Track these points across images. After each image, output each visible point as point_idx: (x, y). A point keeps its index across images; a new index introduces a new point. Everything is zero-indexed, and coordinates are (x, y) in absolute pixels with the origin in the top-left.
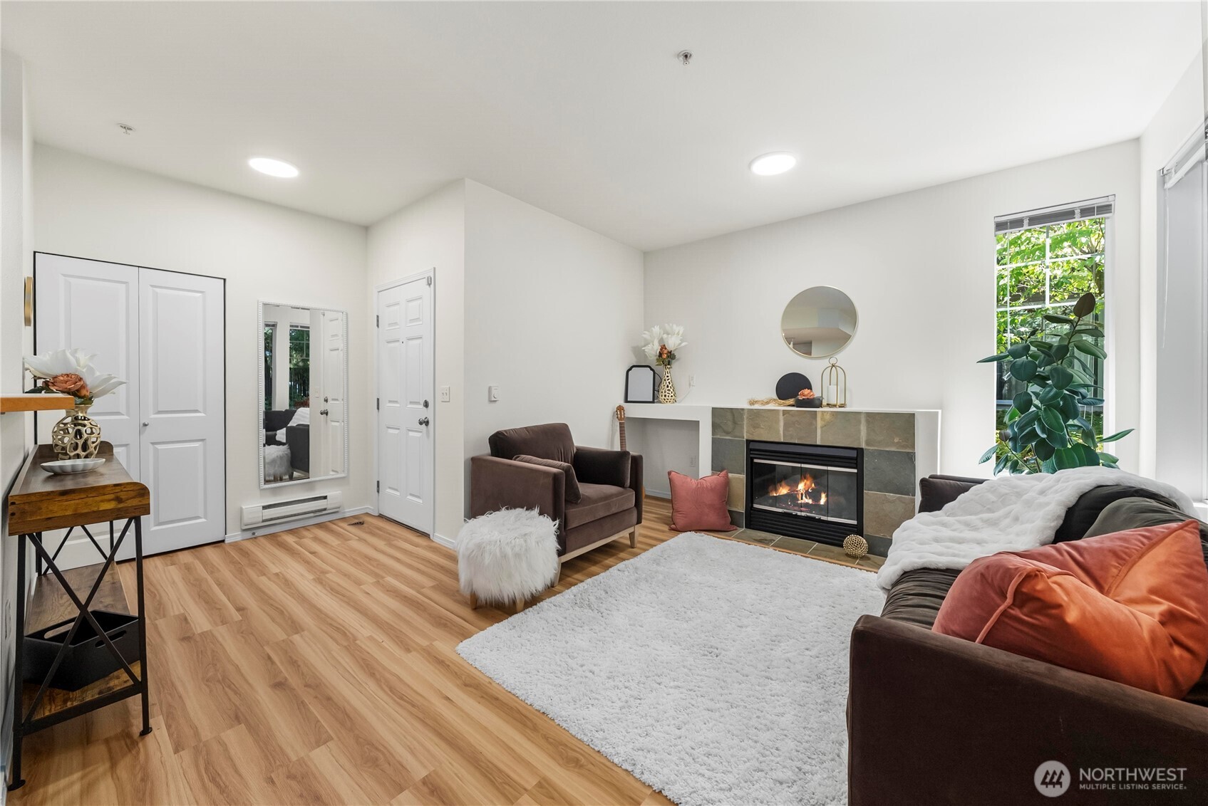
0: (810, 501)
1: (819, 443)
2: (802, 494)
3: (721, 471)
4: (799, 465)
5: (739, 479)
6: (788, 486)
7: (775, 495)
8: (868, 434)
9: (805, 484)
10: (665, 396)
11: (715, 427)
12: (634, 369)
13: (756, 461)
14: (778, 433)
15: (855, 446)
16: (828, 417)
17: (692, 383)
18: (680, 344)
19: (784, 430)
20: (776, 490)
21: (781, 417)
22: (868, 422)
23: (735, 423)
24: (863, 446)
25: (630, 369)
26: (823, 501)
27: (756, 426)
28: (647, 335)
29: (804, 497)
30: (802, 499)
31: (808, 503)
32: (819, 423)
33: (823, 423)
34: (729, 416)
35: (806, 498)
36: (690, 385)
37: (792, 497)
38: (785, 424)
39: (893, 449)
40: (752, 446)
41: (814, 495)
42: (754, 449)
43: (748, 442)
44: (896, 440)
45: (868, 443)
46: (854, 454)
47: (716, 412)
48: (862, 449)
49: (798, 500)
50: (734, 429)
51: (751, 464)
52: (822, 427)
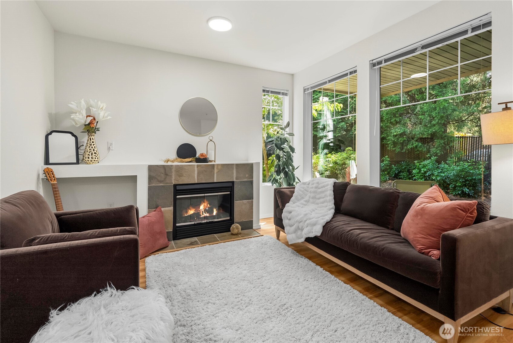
0: (208, 215)
1: (215, 181)
2: (203, 212)
3: (156, 208)
4: (203, 195)
5: (168, 210)
6: (194, 208)
7: (186, 215)
8: (237, 174)
9: (204, 206)
10: (92, 158)
11: (151, 178)
12: (53, 134)
13: (178, 197)
14: (195, 179)
15: (231, 181)
16: (220, 167)
17: (111, 147)
18: (107, 117)
19: (197, 176)
20: (187, 212)
21: (196, 169)
22: (236, 168)
23: (166, 175)
24: (235, 180)
25: (50, 133)
26: (215, 212)
27: (180, 175)
28: (73, 105)
29: (204, 213)
30: (203, 214)
31: (207, 216)
32: (216, 171)
33: (217, 170)
34: (162, 170)
35: (205, 213)
36: (109, 149)
37: (197, 215)
38: (198, 173)
39: (246, 180)
40: (178, 188)
41: (210, 211)
42: (178, 190)
43: (175, 186)
44: (247, 176)
45: (236, 179)
46: (231, 185)
47: (151, 169)
48: (234, 182)
49: (201, 215)
50: (165, 178)
51: (175, 200)
52: (217, 173)
